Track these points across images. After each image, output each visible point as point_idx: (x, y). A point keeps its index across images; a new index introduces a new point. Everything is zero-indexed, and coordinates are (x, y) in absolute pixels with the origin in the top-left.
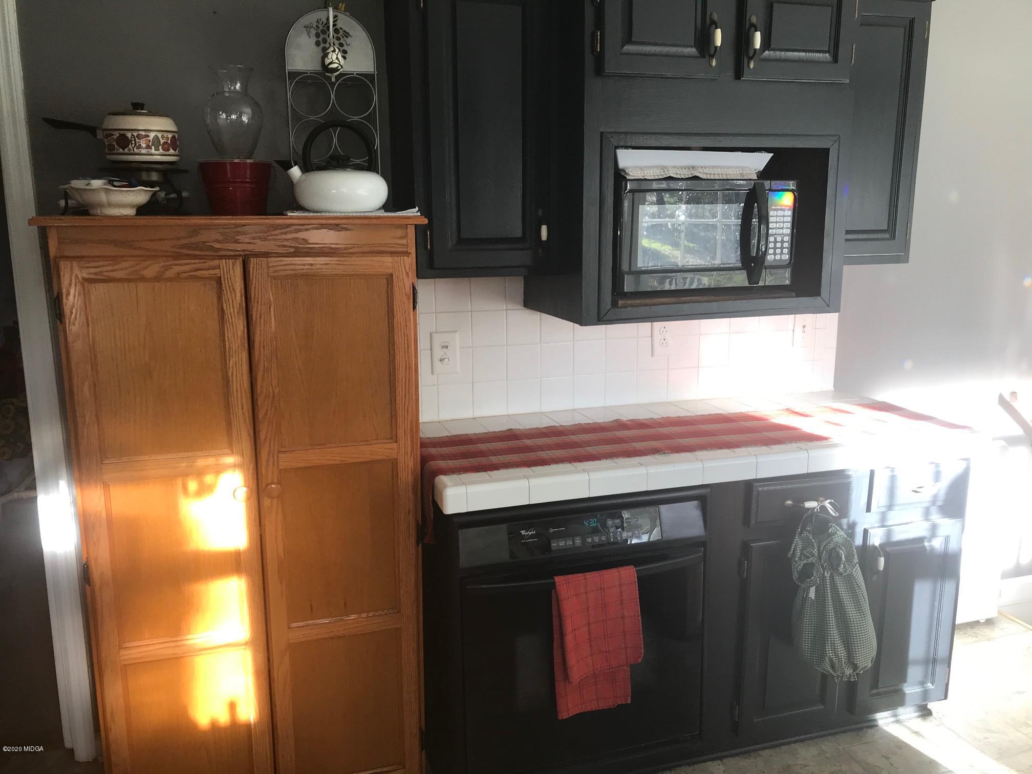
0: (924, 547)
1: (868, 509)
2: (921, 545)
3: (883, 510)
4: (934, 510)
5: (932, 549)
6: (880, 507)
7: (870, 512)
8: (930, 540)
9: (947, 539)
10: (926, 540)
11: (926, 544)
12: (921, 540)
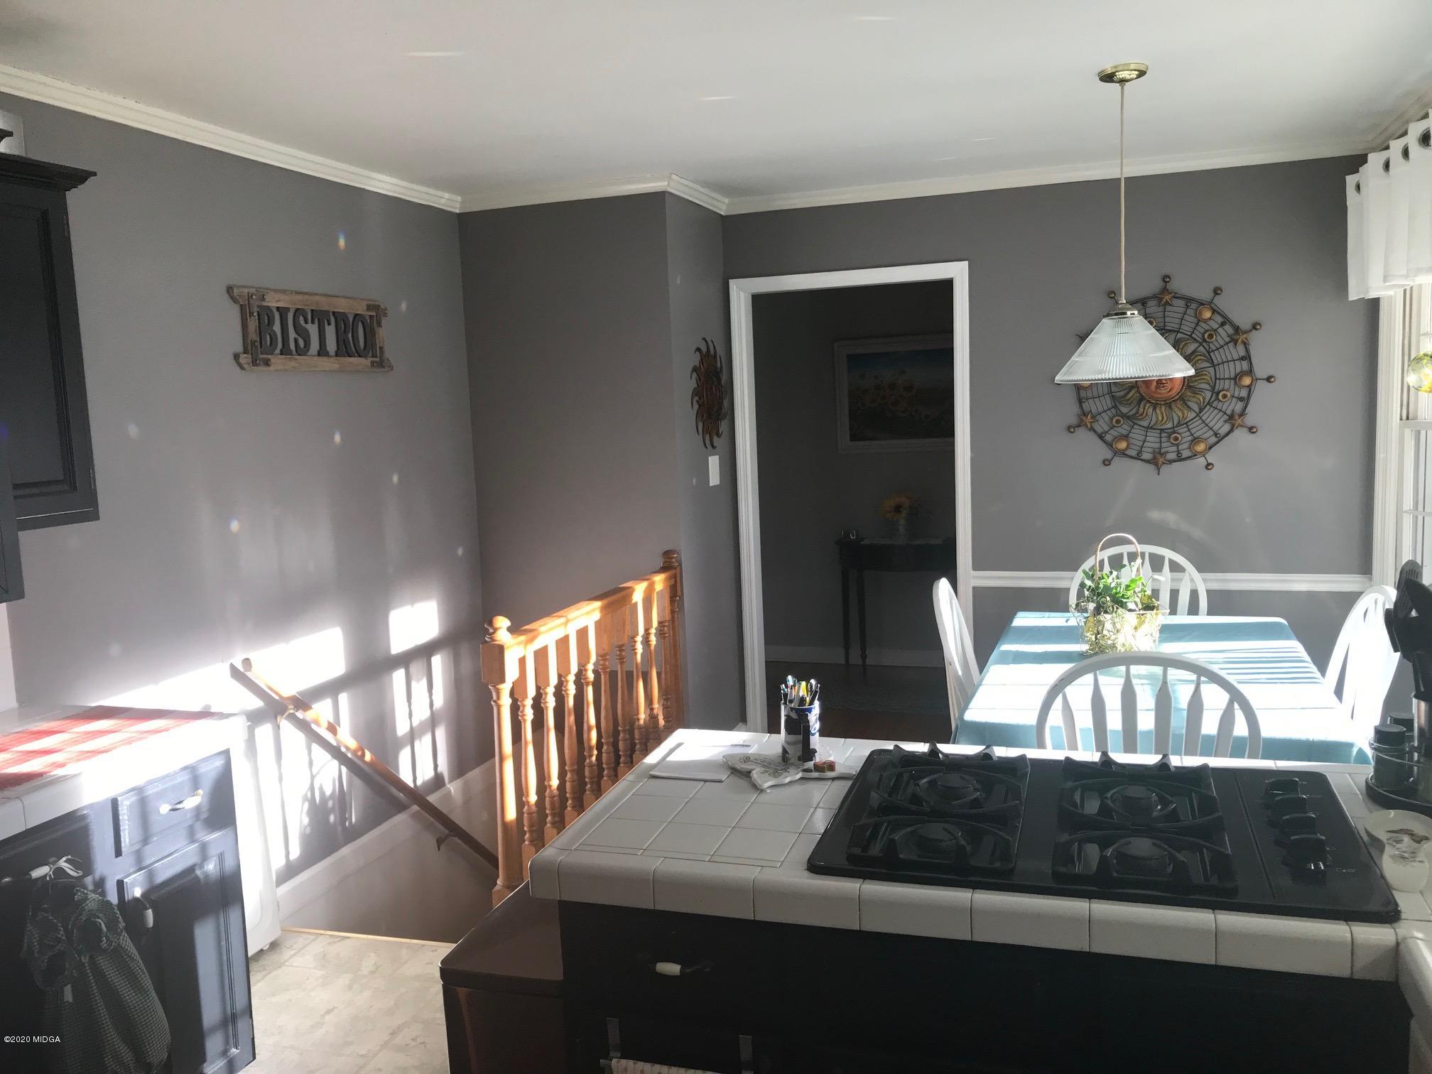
0: (197, 877)
1: (118, 853)
2: (193, 876)
3: (137, 847)
4: (198, 826)
5: (207, 876)
6: (134, 844)
7: (121, 855)
8: (201, 866)
9: (221, 857)
10: (196, 867)
11: (198, 872)
12: (191, 870)
